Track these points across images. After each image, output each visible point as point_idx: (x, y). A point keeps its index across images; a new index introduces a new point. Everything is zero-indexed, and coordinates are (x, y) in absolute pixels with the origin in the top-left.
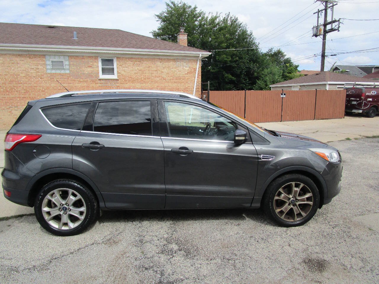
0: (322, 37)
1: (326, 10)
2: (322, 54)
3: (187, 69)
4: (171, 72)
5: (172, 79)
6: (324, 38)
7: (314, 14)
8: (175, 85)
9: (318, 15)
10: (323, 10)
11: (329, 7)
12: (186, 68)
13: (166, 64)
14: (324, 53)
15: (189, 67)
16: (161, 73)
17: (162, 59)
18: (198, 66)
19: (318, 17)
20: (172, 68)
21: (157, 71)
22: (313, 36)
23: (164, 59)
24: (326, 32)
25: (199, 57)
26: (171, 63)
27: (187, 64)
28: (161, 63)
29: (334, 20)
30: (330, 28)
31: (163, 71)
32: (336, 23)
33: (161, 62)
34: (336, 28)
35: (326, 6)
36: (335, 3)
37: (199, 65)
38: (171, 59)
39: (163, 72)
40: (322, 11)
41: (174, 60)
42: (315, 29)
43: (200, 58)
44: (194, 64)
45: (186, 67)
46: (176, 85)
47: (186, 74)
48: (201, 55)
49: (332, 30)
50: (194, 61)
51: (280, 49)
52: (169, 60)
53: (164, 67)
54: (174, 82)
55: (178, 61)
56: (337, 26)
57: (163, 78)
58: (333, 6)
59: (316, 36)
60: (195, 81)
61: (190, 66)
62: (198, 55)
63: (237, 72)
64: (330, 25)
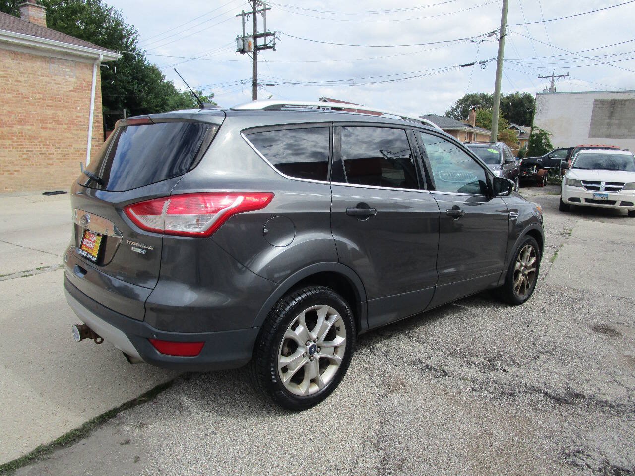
0: (251, 54)
1: (254, 14)
2: (253, 81)
3: (74, 80)
4: (38, 84)
5: (43, 99)
6: (255, 58)
7: (237, 16)
8: (49, 111)
9: (243, 19)
10: (250, 13)
11: (260, 11)
12: (70, 80)
13: (28, 65)
14: (256, 80)
15: (77, 78)
16: (16, 83)
17: (16, 53)
18: (95, 77)
19: (244, 23)
20: (42, 76)
21: (5, 77)
22: (237, 51)
23: (22, 54)
24: (257, 48)
25: (96, 59)
26: (38, 65)
27: (72, 71)
28: (15, 62)
29: (267, 31)
30: (263, 44)
31: (20, 79)
32: (271, 37)
33: (13, 59)
34: (271, 44)
35: (254, 8)
36: (267, 7)
37: (97, 75)
38: (36, 57)
39: (19, 82)
40: (249, 15)
41: (43, 58)
42: (241, 41)
43: (99, 62)
44: (87, 72)
45: (71, 77)
46: (52, 111)
47: (71, 91)
48: (102, 57)
49: (265, 47)
50: (86, 66)
51: (155, 65)
52: (32, 57)
53: (22, 70)
54: (47, 106)
55: (53, 63)
56: (273, 43)
57: (22, 94)
58: (265, 10)
59: (242, 51)
60: (90, 107)
61: (78, 75)
62: (97, 56)
63: (109, 96)
64: (262, 38)
